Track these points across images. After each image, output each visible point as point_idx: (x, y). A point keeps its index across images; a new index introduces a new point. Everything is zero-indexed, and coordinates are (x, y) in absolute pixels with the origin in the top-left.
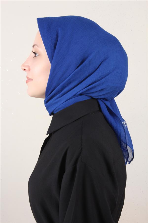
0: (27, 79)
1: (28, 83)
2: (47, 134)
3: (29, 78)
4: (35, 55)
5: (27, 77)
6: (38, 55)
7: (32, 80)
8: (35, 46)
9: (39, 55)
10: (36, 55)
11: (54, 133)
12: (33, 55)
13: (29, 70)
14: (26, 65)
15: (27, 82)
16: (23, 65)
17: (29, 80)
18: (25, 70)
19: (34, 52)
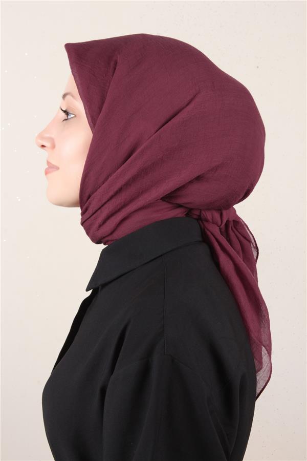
0: (47, 167)
1: (49, 175)
2: (87, 290)
3: (51, 164)
4: (67, 117)
5: (48, 163)
6: (72, 116)
7: (58, 168)
8: (68, 97)
9: (75, 116)
10: (69, 117)
11: (102, 289)
12: (63, 115)
13: (53, 147)
14: (47, 135)
15: (46, 173)
16: (41, 136)
17: (51, 168)
18: (43, 146)
19: (64, 110)
